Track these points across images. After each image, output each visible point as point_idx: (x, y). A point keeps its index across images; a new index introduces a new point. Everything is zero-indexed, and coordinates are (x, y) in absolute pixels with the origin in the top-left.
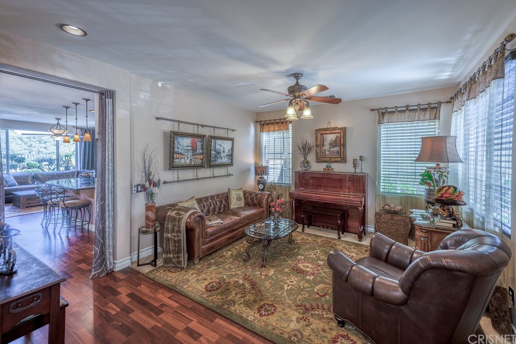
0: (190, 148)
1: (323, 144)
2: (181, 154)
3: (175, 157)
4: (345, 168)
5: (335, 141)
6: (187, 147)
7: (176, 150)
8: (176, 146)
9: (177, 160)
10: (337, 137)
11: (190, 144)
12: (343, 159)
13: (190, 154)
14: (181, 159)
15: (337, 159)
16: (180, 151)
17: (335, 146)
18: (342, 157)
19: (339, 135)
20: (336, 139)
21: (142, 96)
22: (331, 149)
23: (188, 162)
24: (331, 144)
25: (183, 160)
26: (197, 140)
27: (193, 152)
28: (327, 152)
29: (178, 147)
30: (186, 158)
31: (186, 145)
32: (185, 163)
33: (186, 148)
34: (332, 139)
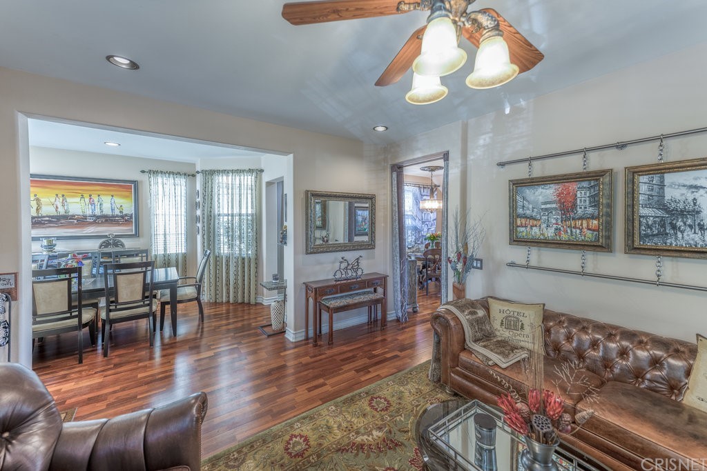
0: (554, 206)
2: (531, 218)
3: (519, 223)
6: (545, 203)
7: (520, 211)
8: (520, 204)
9: (522, 229)
11: (554, 198)
13: (555, 218)
14: (532, 227)
16: (528, 212)
21: (481, 142)
23: (550, 233)
25: (535, 230)
26: (573, 186)
27: (562, 214)
29: (523, 206)
30: (544, 226)
31: (541, 199)
32: (543, 234)
33: (543, 207)
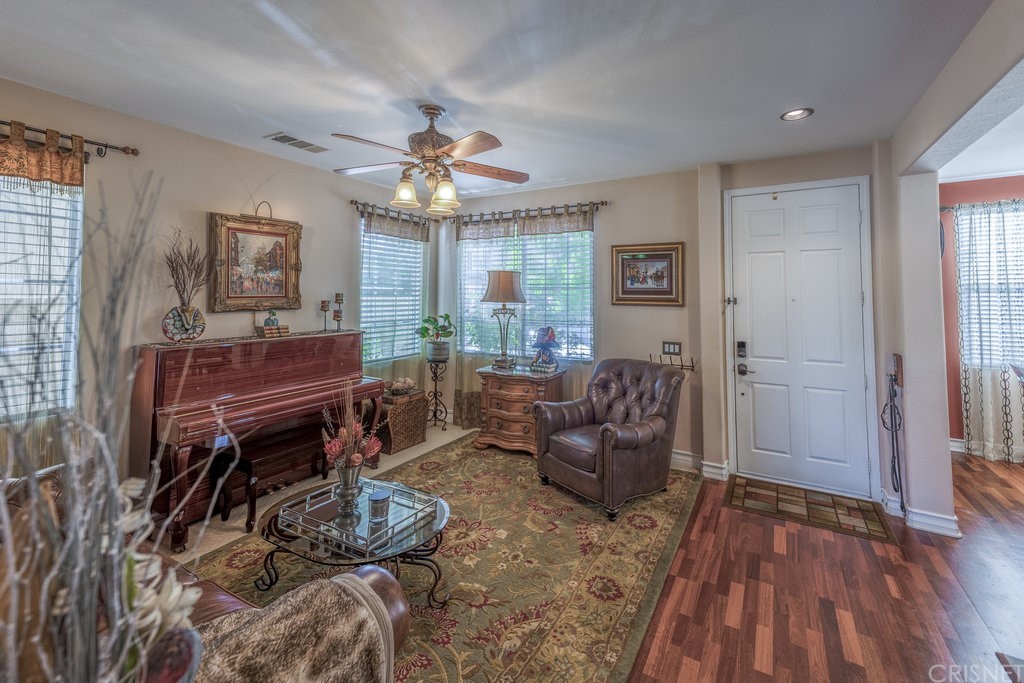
1: (236, 260)
4: (299, 323)
5: (272, 255)
10: (277, 244)
12: (293, 302)
15: (278, 303)
17: (271, 269)
18: (291, 295)
19: (281, 240)
20: (274, 249)
22: (260, 275)
24: (259, 262)
28: (247, 284)
34: (264, 248)
